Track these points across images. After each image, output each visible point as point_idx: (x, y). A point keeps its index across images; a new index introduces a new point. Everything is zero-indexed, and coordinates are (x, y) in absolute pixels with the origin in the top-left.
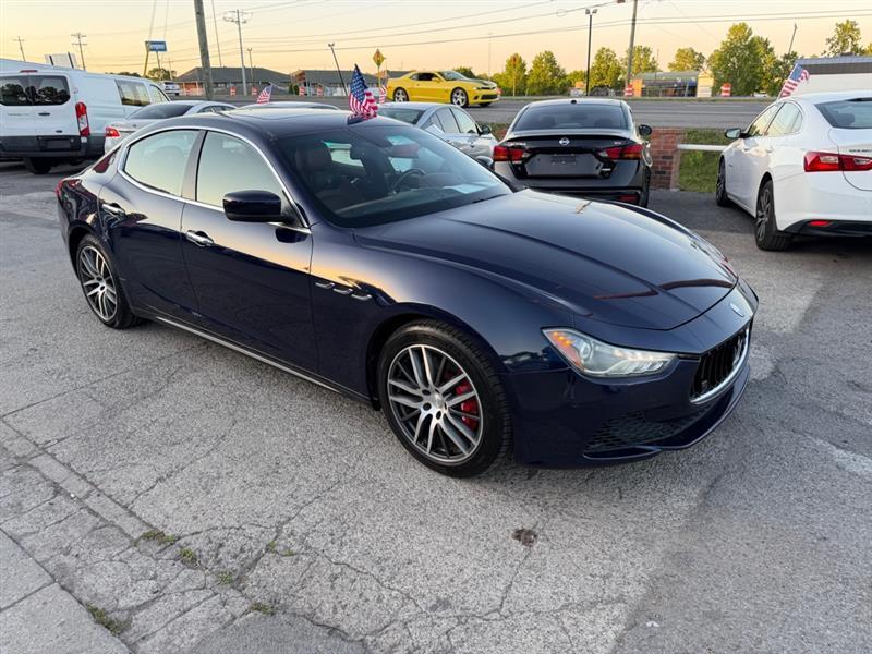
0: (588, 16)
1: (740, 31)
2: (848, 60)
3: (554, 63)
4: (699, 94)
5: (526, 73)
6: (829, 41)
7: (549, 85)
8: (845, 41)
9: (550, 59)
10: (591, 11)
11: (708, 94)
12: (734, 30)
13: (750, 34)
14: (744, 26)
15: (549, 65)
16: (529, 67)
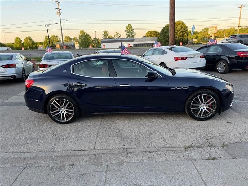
0: (46, 27)
1: (82, 32)
2: (108, 40)
3: (31, 40)
4: (76, 48)
5: (22, 43)
6: (103, 35)
7: (31, 46)
8: (106, 35)
9: (30, 39)
10: (47, 26)
11: (78, 48)
12: (81, 32)
13: (85, 33)
14: (83, 31)
15: (30, 40)
16: (23, 41)
